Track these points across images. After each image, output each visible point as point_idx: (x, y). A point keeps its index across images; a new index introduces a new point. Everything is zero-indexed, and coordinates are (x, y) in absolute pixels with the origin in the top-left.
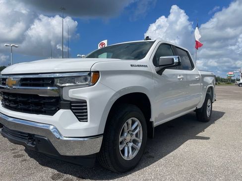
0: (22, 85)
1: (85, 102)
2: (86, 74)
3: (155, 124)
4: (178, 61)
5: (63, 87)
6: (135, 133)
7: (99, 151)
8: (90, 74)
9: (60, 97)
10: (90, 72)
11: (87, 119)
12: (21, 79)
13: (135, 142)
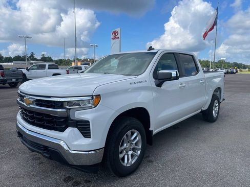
0: (37, 105)
1: (88, 122)
2: (89, 98)
3: (155, 132)
4: (175, 76)
5: (70, 109)
6: (134, 142)
7: (101, 161)
8: (92, 98)
9: (68, 117)
10: (93, 96)
11: (90, 135)
12: (36, 99)
13: (134, 150)
